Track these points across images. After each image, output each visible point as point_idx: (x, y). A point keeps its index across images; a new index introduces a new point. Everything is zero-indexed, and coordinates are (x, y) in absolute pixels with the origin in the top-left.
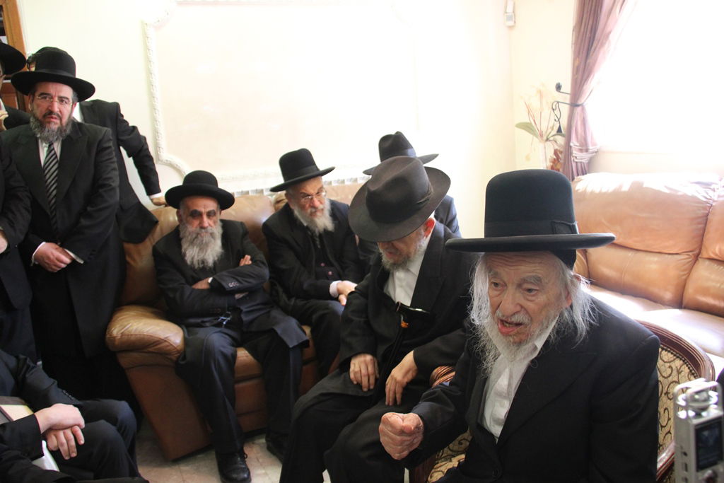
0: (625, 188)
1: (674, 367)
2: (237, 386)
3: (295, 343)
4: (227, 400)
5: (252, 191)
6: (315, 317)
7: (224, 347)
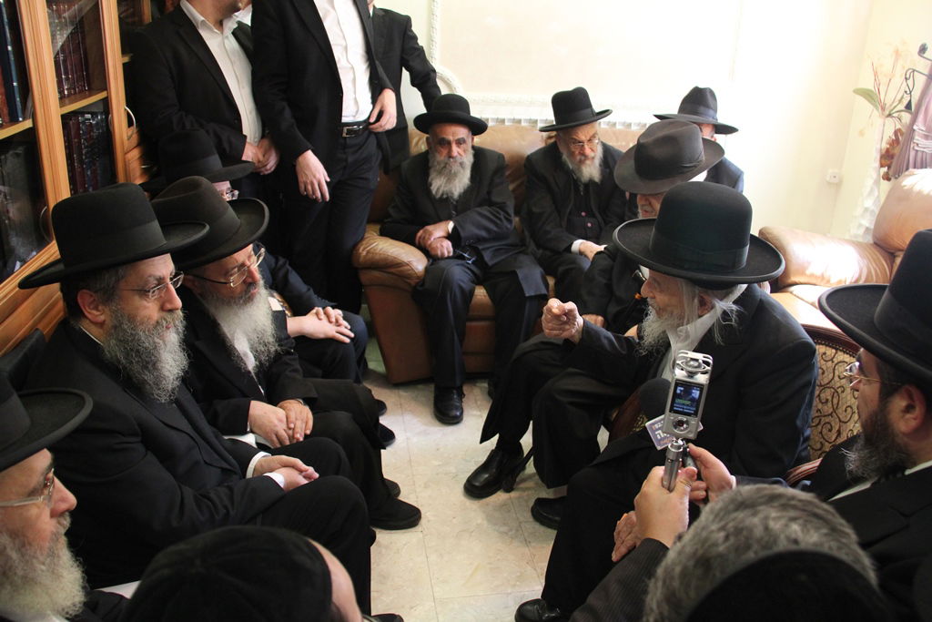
2: (468, 324)
3: (533, 294)
4: (455, 334)
5: (526, 120)
7: (463, 282)
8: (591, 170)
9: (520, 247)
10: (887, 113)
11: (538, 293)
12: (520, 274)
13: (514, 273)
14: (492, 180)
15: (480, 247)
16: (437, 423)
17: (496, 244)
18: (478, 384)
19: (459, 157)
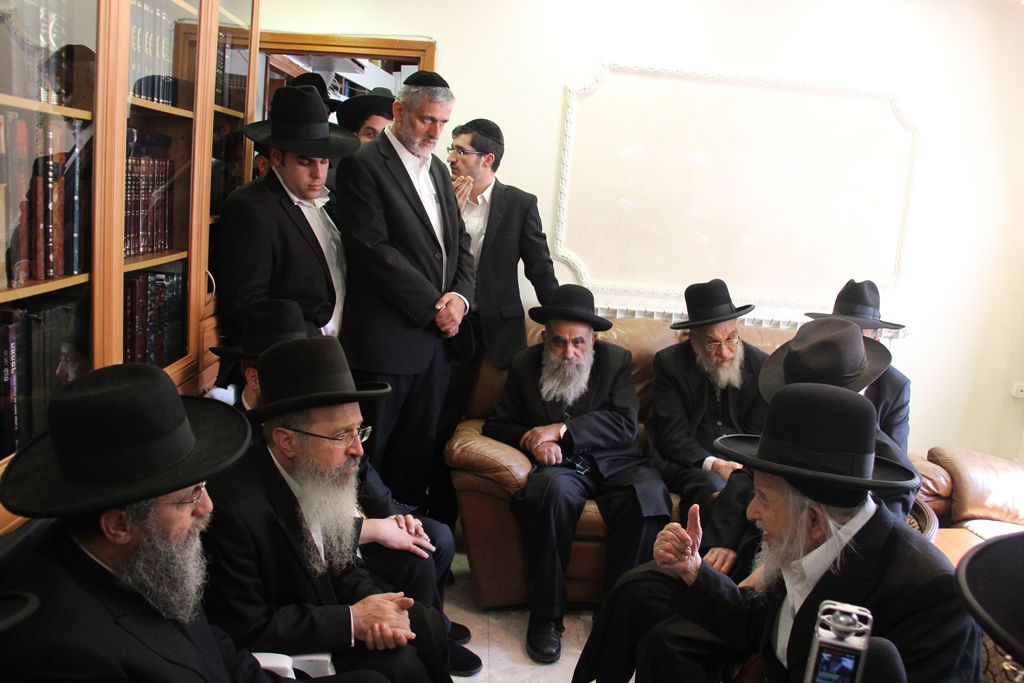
2: (575, 544)
3: (652, 514)
4: (558, 556)
6: (688, 487)
7: (569, 493)
8: (730, 374)
9: (643, 458)
11: (658, 514)
12: (639, 489)
13: (632, 488)
14: (615, 382)
15: (596, 457)
16: (529, 660)
17: (614, 454)
18: (582, 617)
19: (576, 358)
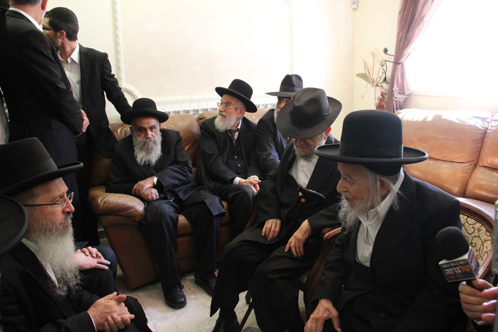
0: (430, 119)
1: (476, 228)
3: (217, 213)
5: (182, 111)
7: (171, 213)
10: (375, 84)
12: (207, 202)
15: (176, 190)
17: (184, 187)
19: (152, 137)
